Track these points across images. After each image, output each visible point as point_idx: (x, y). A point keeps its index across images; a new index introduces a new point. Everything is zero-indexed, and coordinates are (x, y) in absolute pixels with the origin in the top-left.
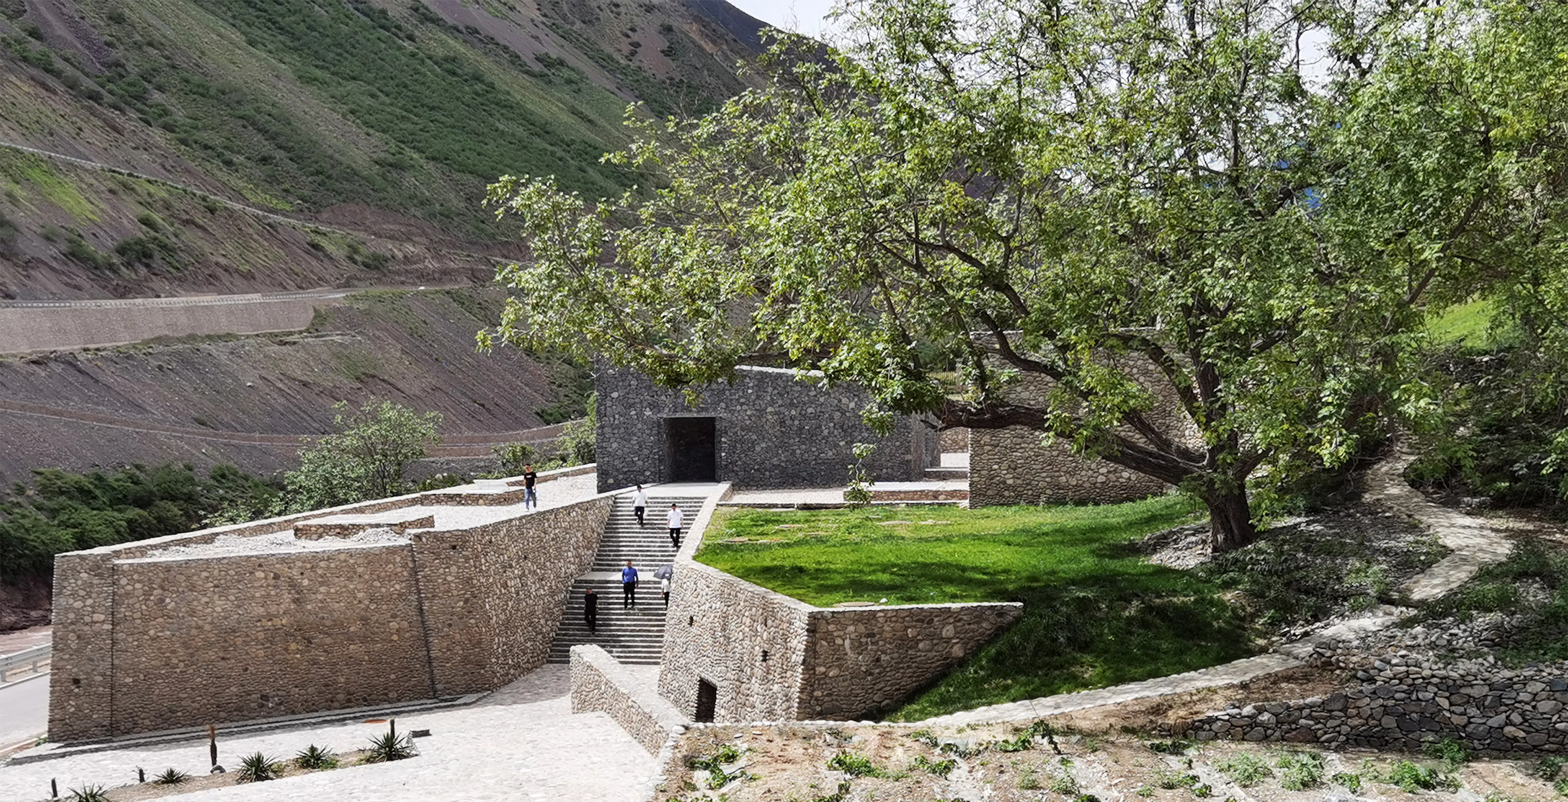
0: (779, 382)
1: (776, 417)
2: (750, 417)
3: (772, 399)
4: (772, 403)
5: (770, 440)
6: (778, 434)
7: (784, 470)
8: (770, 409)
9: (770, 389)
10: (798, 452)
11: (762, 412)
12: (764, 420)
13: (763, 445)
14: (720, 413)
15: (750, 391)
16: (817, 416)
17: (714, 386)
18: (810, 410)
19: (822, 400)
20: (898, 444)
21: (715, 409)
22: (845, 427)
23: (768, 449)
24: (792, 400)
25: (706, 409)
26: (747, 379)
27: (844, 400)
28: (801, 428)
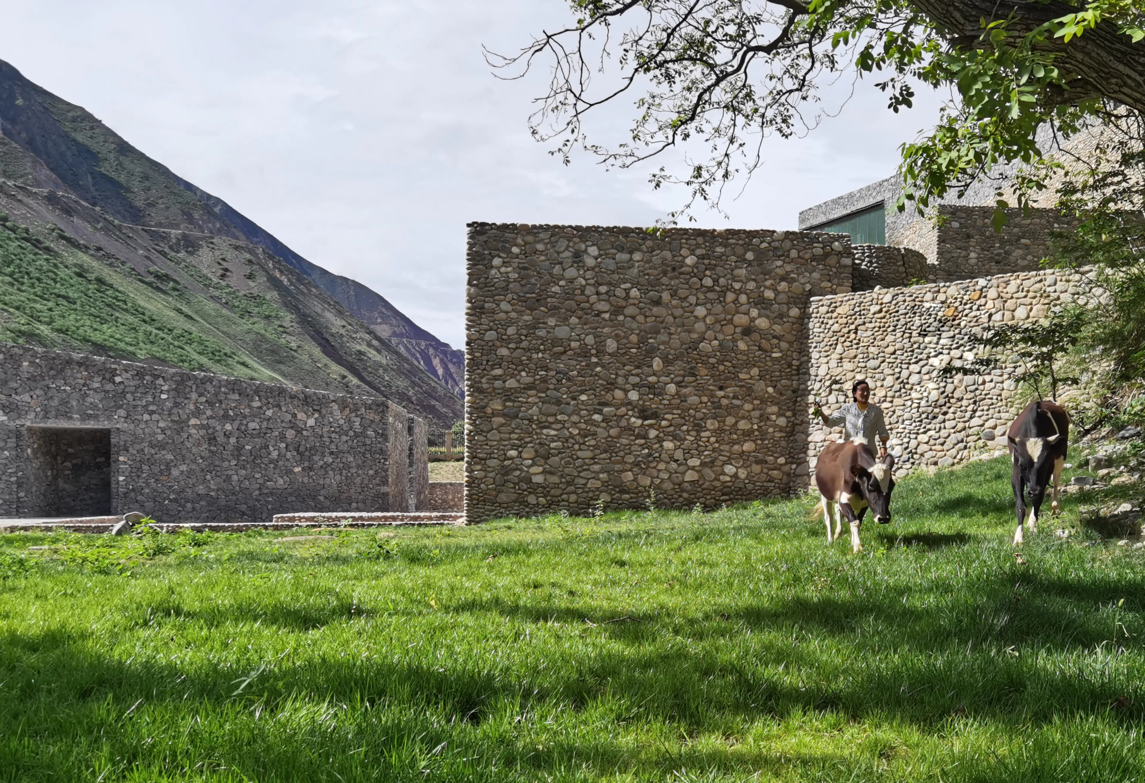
0: (209, 387)
1: (202, 432)
2: (163, 431)
3: (197, 408)
4: (197, 413)
5: (194, 461)
6: (205, 454)
7: (212, 501)
8: (193, 421)
9: (194, 396)
10: (235, 478)
11: (181, 425)
12: (185, 435)
13: (184, 468)
14: (116, 422)
15: (164, 396)
16: (261, 434)
17: (109, 387)
18: (252, 425)
19: (269, 413)
20: (371, 472)
21: (109, 418)
22: (302, 449)
23: (190, 473)
24: (226, 411)
25: (96, 417)
26: (160, 381)
27: (301, 416)
28: (239, 448)
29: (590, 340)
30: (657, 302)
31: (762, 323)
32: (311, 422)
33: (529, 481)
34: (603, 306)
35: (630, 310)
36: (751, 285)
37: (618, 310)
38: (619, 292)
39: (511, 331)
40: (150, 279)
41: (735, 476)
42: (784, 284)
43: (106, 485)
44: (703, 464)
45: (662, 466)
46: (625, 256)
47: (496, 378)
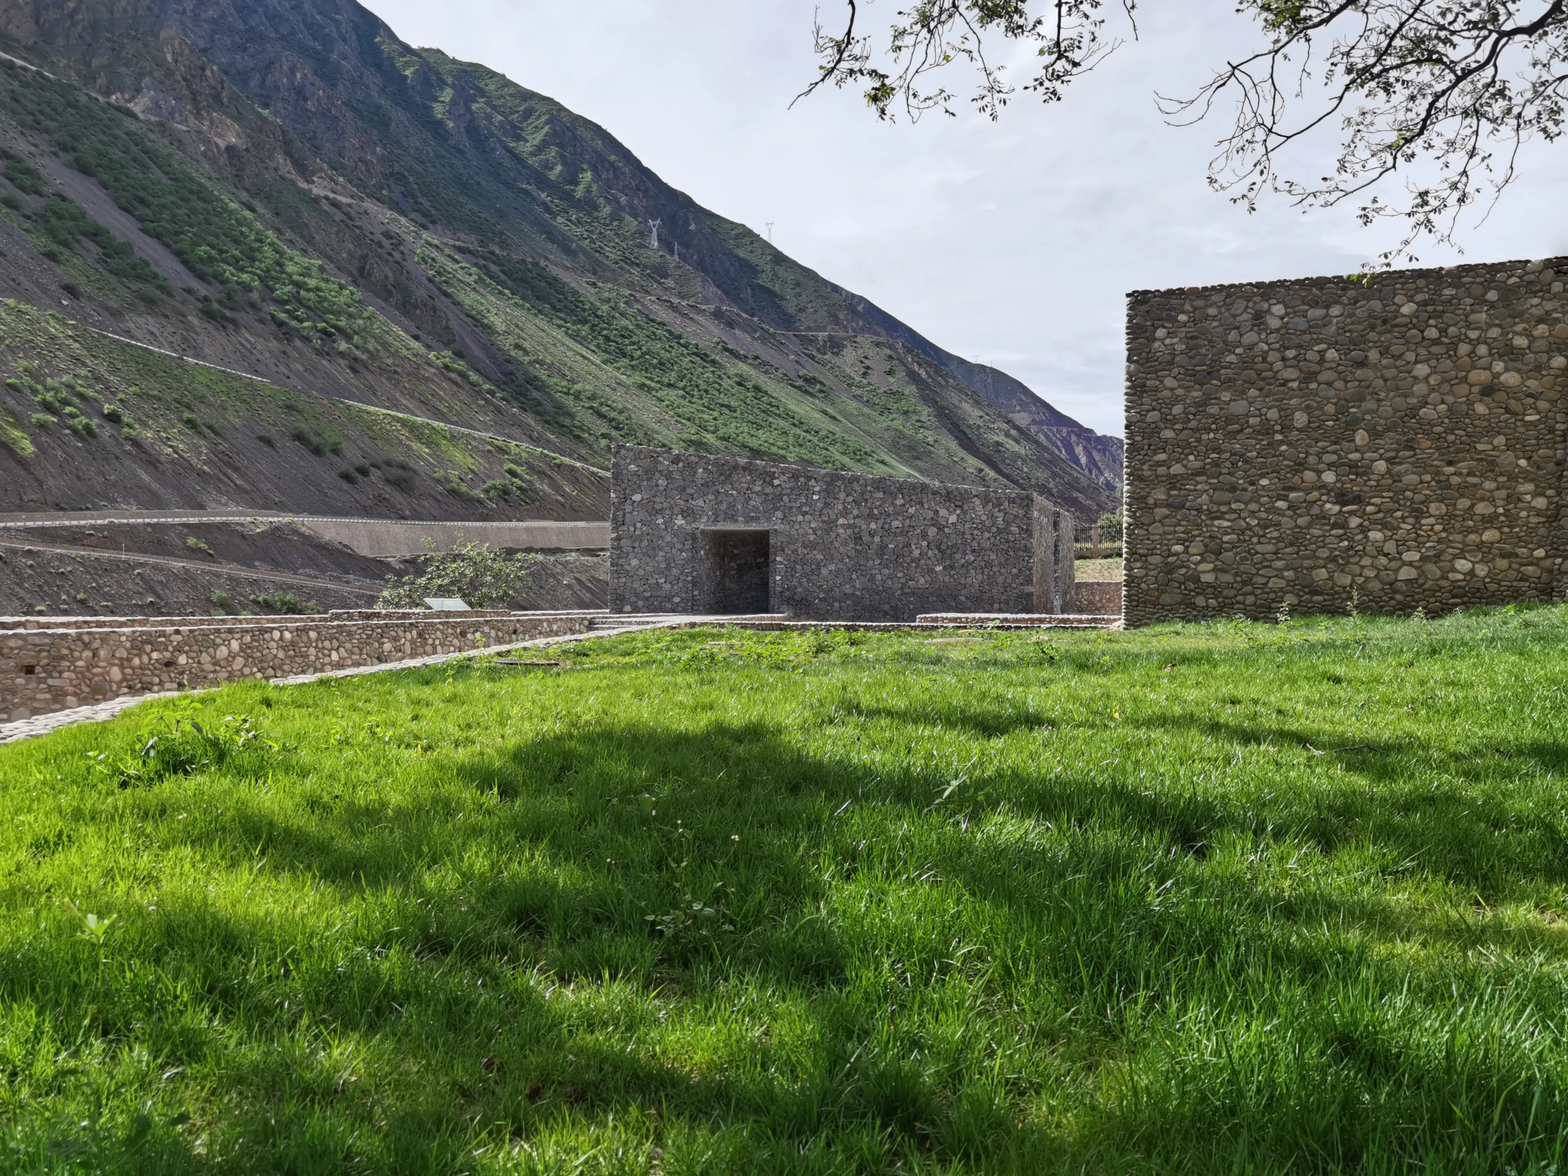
0: (856, 486)
1: (849, 532)
2: (814, 531)
3: (845, 508)
4: (845, 513)
5: (841, 561)
6: (852, 553)
7: (858, 601)
8: (841, 521)
9: (842, 496)
10: (879, 577)
11: (830, 524)
12: (833, 535)
13: (832, 567)
14: (774, 524)
15: (815, 497)
16: (904, 532)
17: (769, 490)
18: (896, 524)
19: (912, 510)
20: (1015, 571)
21: (768, 520)
22: (943, 547)
23: (839, 572)
24: (871, 510)
25: (756, 519)
26: (813, 482)
27: (943, 512)
28: (883, 548)
29: (1273, 414)
30: (1362, 364)
31: (1511, 379)
32: (953, 519)
33: (1196, 579)
34: (1290, 373)
35: (1325, 376)
36: (1494, 332)
37: (1309, 377)
38: (1312, 355)
39: (1177, 410)
40: (800, 383)
41: (1472, 573)
42: (1542, 329)
43: (764, 584)
44: (1424, 559)
45: (1366, 561)
46: (1319, 312)
47: (1159, 464)
